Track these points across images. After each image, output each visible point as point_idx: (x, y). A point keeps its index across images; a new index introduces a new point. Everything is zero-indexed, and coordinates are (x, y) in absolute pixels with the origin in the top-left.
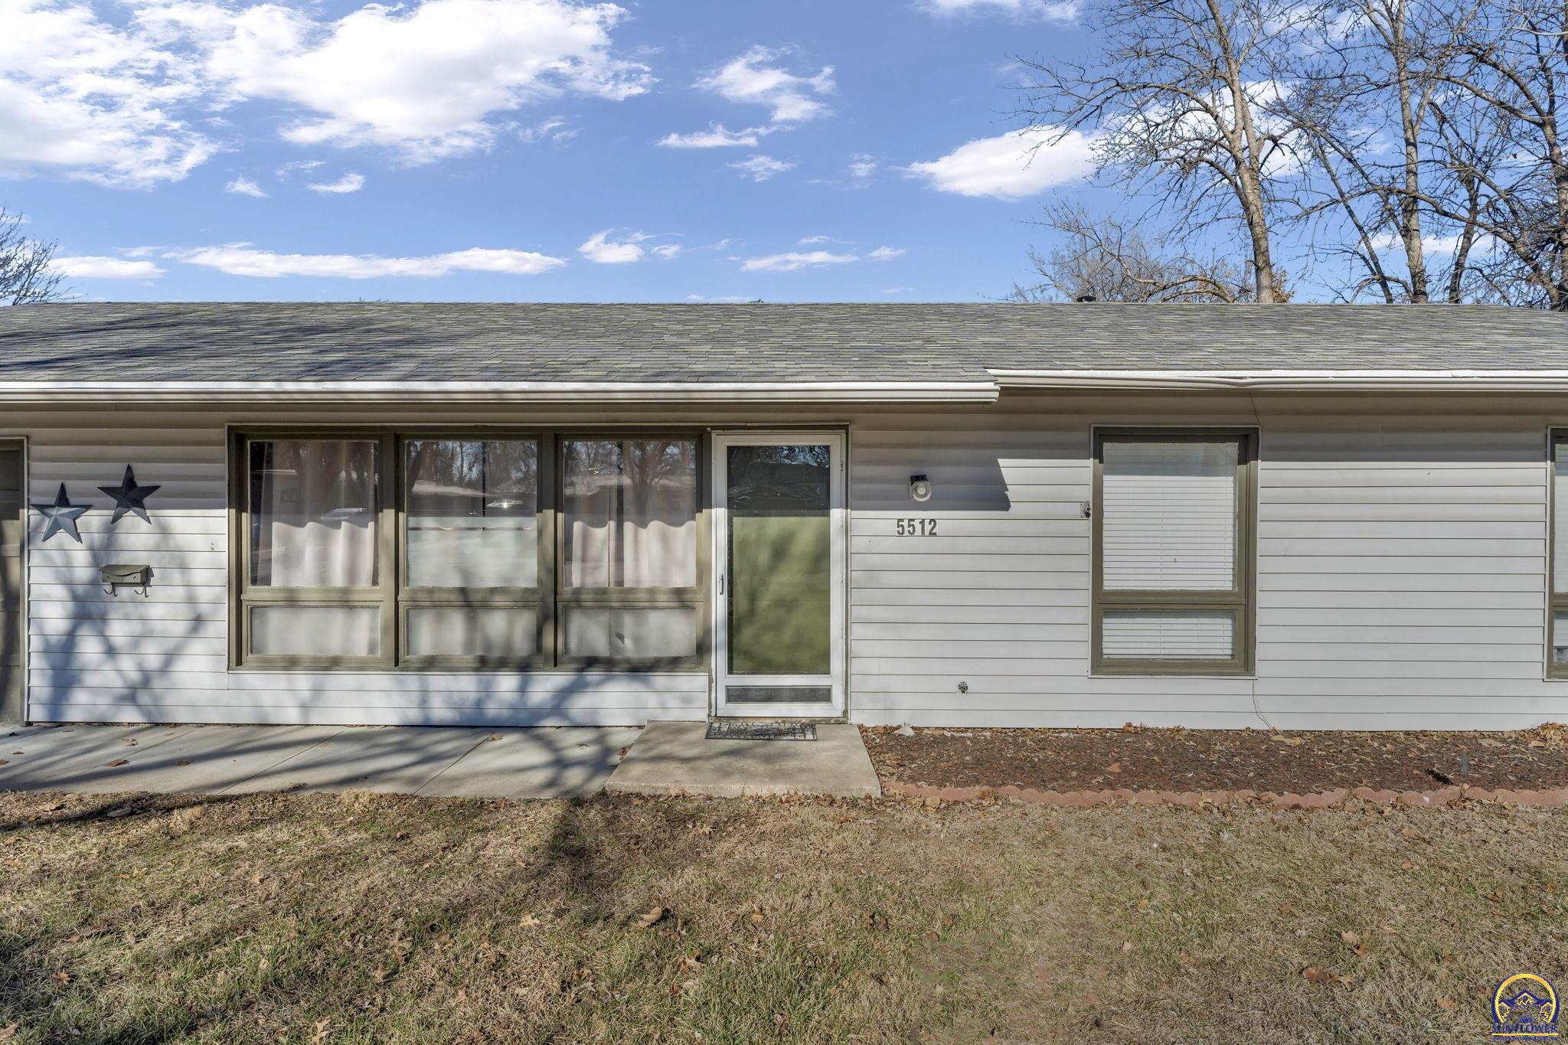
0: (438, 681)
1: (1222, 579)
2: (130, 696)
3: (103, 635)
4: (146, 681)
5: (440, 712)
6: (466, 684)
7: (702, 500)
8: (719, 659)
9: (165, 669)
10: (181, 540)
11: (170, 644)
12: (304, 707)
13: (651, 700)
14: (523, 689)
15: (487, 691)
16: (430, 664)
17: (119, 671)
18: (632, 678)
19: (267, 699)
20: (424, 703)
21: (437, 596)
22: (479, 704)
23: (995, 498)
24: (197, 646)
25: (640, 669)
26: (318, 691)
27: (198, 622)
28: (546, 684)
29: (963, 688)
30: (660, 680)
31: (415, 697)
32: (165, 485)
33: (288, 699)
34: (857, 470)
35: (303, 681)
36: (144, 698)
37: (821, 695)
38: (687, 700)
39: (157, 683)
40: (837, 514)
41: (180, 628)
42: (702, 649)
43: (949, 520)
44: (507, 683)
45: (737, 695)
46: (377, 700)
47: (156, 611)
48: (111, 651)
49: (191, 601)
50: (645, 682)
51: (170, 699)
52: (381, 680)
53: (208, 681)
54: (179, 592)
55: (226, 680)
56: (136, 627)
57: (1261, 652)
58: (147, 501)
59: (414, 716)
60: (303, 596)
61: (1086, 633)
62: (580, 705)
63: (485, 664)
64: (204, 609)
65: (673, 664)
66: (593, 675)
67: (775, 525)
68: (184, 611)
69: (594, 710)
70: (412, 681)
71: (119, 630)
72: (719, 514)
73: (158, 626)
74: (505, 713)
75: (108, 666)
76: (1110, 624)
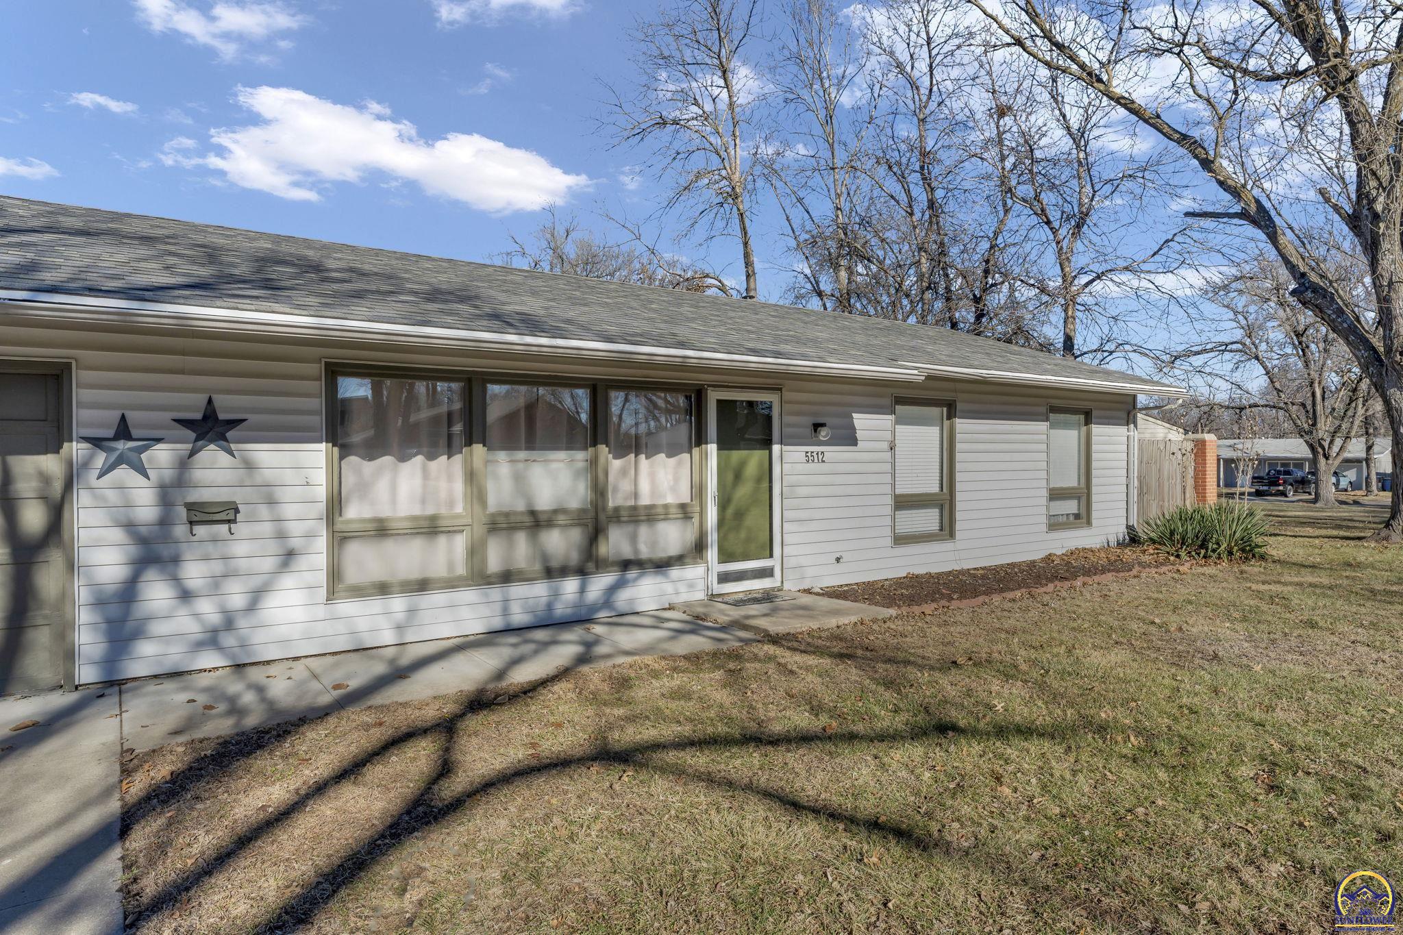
0: (518, 591)
1: (931, 485)
2: (211, 639)
3: (176, 580)
4: (229, 624)
5: (519, 617)
6: (540, 590)
7: (700, 439)
8: (712, 554)
9: (253, 606)
10: (268, 475)
11: (255, 582)
12: (399, 628)
13: (669, 588)
14: (582, 590)
15: (556, 594)
16: (507, 577)
17: (196, 615)
18: (656, 573)
19: (362, 625)
20: (506, 612)
21: (513, 519)
22: (550, 607)
23: (849, 438)
24: (288, 581)
25: (662, 565)
26: (412, 611)
27: (289, 557)
28: (599, 584)
29: (838, 560)
30: (675, 572)
31: (498, 608)
32: (253, 418)
33: (383, 622)
34: (786, 419)
35: (398, 604)
36: (228, 640)
37: (767, 573)
38: (691, 586)
39: (242, 623)
40: (776, 448)
41: (269, 564)
42: (699, 547)
43: (831, 452)
44: (570, 586)
45: (724, 578)
46: (465, 613)
47: (240, 548)
48: (186, 595)
49: (281, 536)
50: (665, 575)
51: (259, 637)
52: (469, 595)
53: (299, 614)
54: (267, 528)
55: (321, 611)
56: (217, 567)
57: (958, 526)
58: (229, 435)
59: (498, 623)
60: (393, 525)
61: (888, 521)
62: (623, 598)
63: (552, 572)
64: (295, 543)
65: (679, 560)
66: (632, 574)
67: (736, 455)
68: (273, 547)
69: (632, 601)
70: (496, 593)
71: (194, 572)
72: (712, 448)
73: (243, 564)
74: (569, 611)
75: (183, 611)
76: (901, 514)
